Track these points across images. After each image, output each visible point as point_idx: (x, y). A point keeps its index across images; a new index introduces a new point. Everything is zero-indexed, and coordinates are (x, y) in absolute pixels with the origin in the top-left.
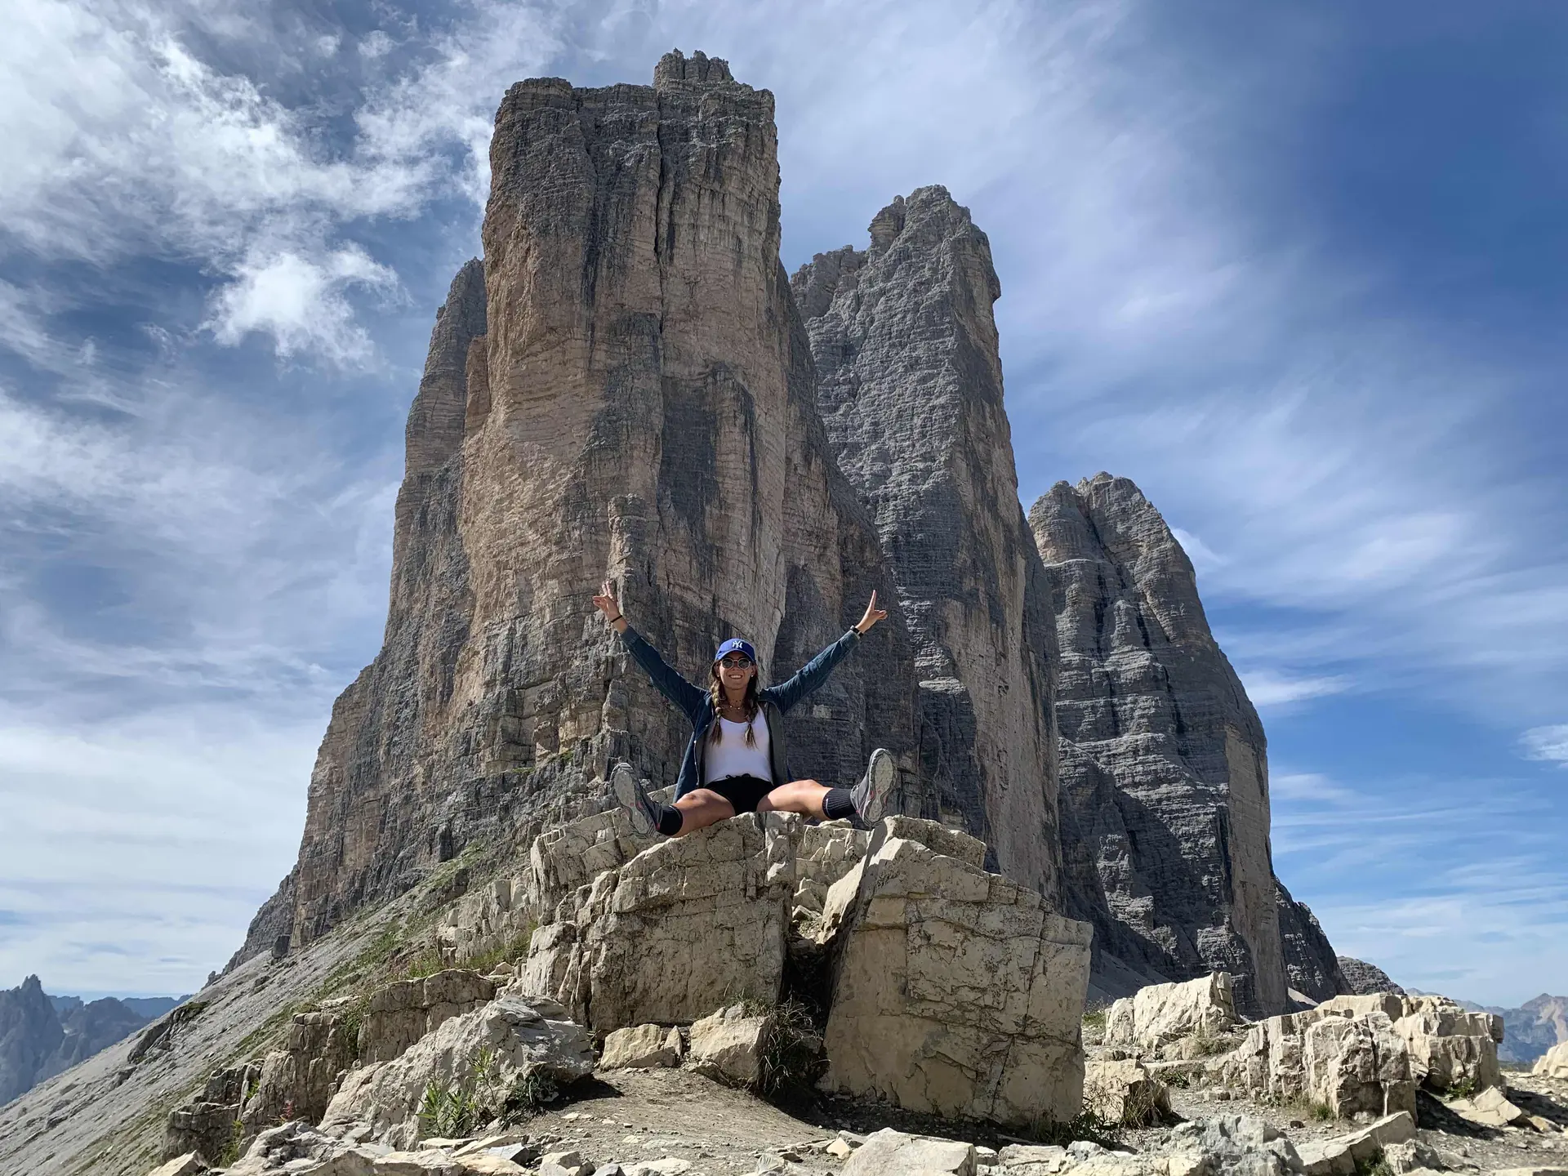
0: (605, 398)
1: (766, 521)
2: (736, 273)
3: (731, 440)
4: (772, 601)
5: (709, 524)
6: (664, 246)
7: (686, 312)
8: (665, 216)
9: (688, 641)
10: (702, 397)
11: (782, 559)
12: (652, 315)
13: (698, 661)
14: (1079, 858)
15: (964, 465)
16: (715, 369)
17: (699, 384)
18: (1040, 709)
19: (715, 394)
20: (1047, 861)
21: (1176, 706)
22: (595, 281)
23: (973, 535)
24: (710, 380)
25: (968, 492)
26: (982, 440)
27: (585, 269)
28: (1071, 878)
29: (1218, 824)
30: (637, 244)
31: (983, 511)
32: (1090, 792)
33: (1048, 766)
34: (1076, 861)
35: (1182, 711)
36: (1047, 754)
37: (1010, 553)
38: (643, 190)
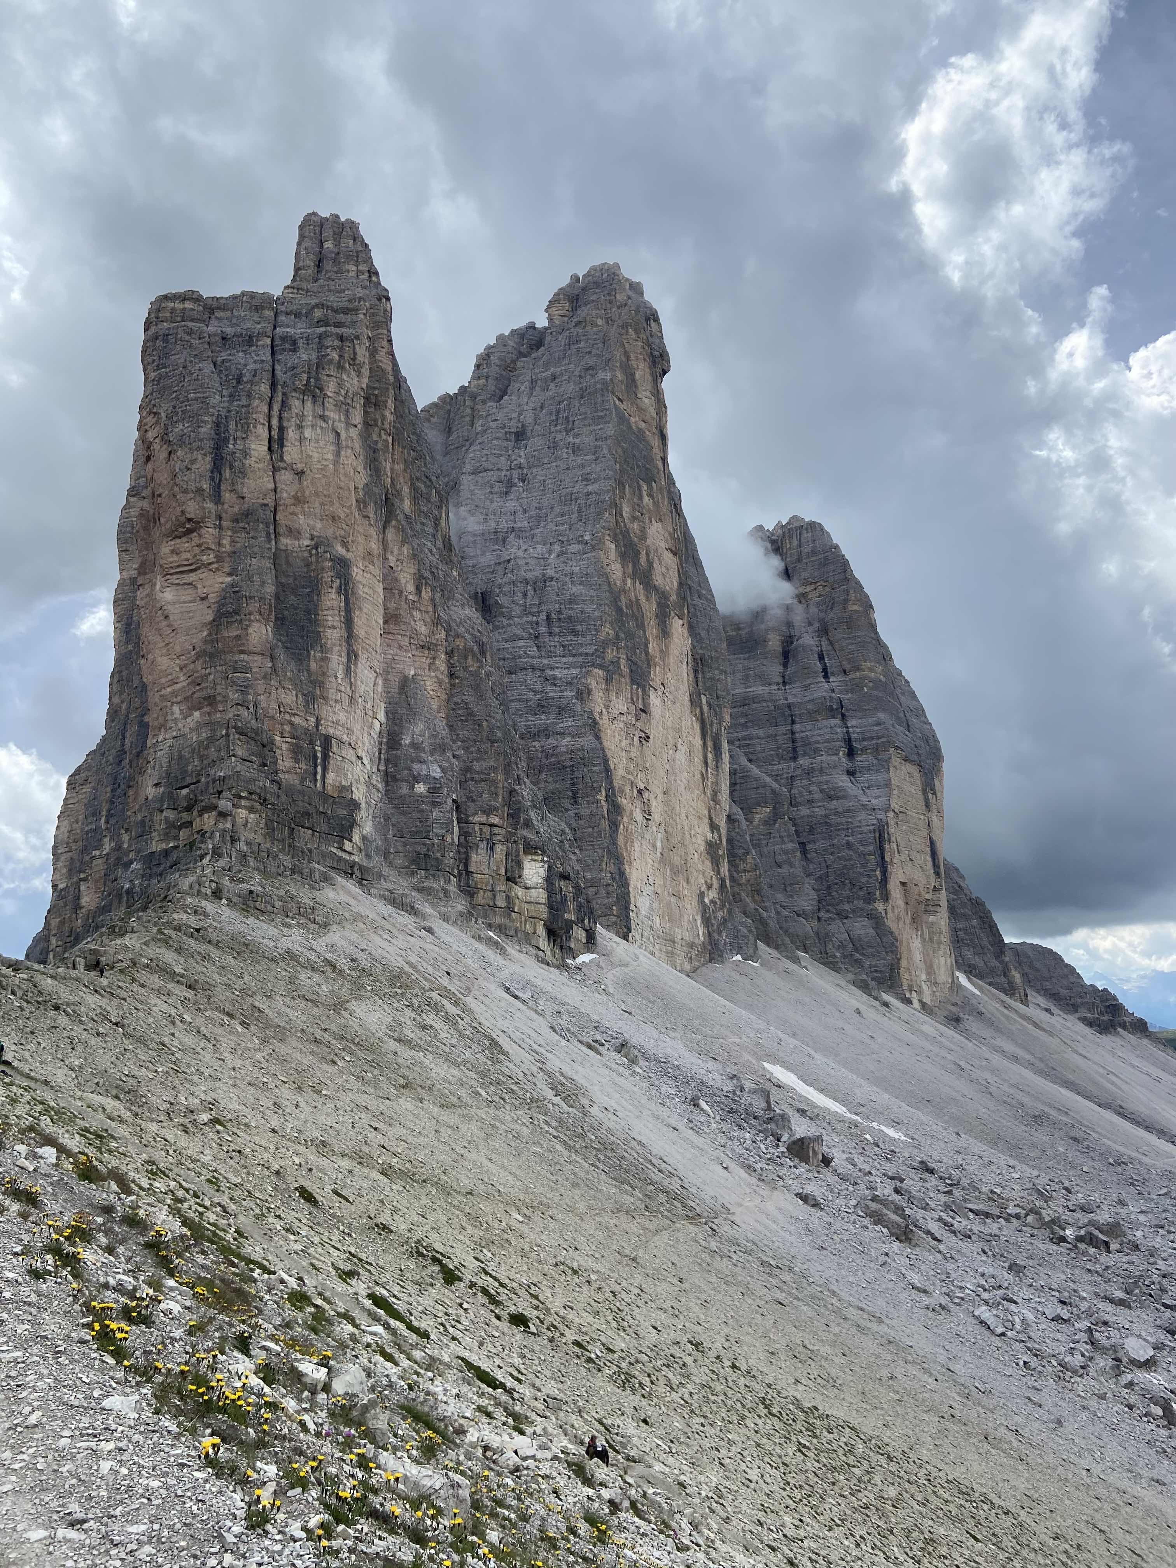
0: (230, 574)
1: (363, 657)
2: (336, 463)
3: (331, 600)
4: (370, 713)
5: (313, 666)
6: (276, 444)
7: (295, 497)
8: (275, 422)
9: (293, 752)
10: (308, 565)
11: (380, 681)
12: (266, 505)
13: (304, 767)
14: (748, 867)
15: (613, 546)
16: (318, 544)
17: (306, 554)
18: (710, 744)
19: (317, 562)
20: (710, 872)
21: (848, 732)
22: (220, 480)
23: (619, 610)
24: (314, 552)
25: (616, 570)
26: (634, 518)
27: (212, 472)
28: (740, 885)
29: (877, 834)
30: (253, 446)
31: (634, 583)
32: (768, 810)
33: (715, 793)
34: (745, 871)
35: (853, 736)
36: (716, 783)
37: (663, 617)
38: (256, 402)
